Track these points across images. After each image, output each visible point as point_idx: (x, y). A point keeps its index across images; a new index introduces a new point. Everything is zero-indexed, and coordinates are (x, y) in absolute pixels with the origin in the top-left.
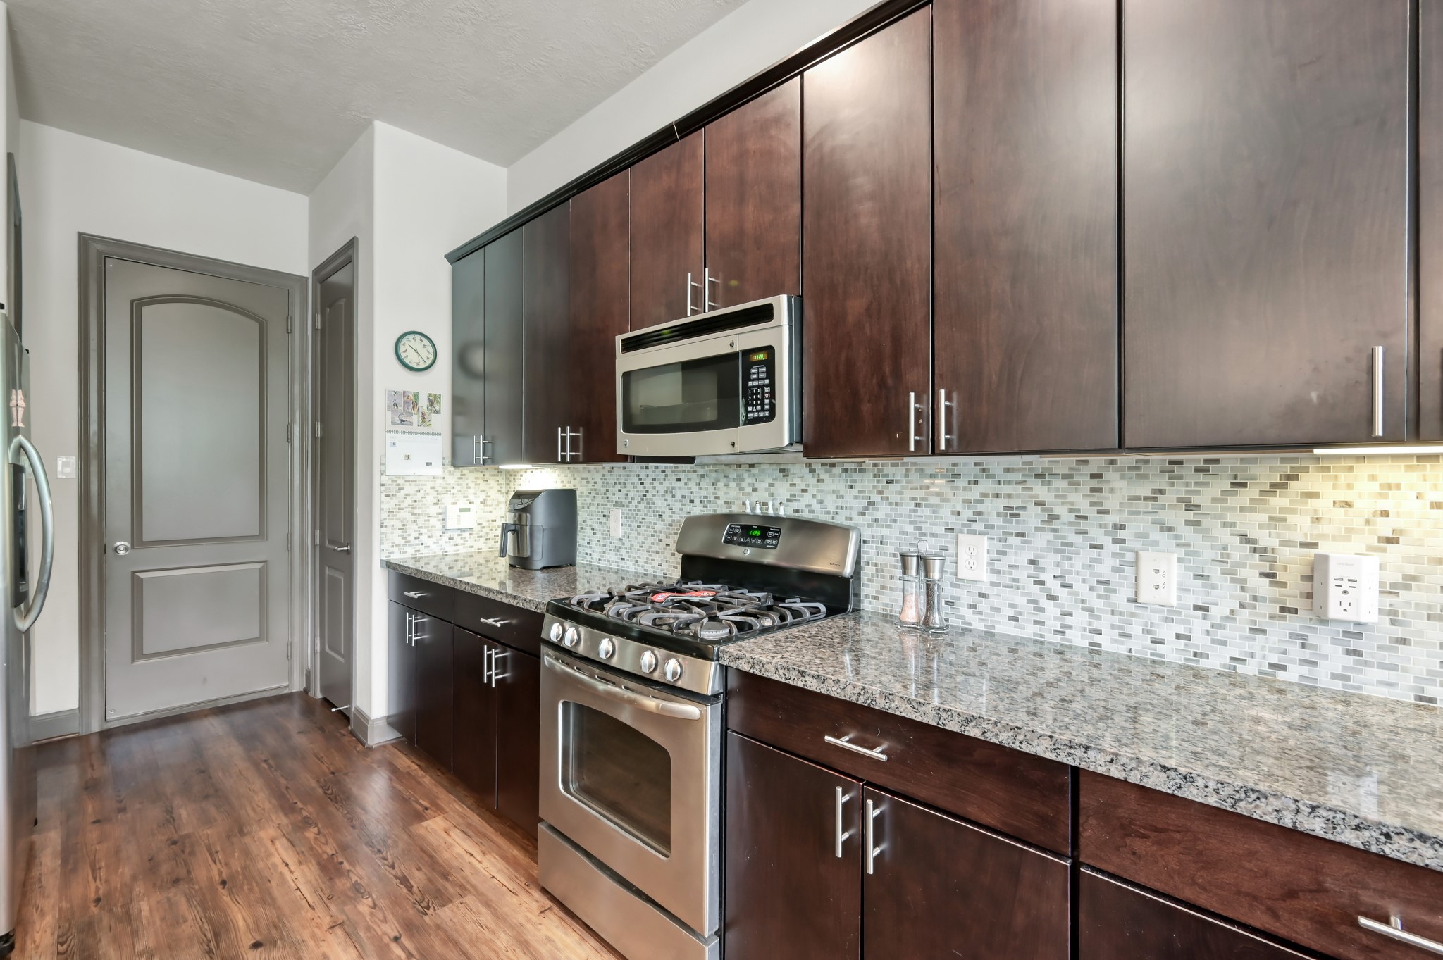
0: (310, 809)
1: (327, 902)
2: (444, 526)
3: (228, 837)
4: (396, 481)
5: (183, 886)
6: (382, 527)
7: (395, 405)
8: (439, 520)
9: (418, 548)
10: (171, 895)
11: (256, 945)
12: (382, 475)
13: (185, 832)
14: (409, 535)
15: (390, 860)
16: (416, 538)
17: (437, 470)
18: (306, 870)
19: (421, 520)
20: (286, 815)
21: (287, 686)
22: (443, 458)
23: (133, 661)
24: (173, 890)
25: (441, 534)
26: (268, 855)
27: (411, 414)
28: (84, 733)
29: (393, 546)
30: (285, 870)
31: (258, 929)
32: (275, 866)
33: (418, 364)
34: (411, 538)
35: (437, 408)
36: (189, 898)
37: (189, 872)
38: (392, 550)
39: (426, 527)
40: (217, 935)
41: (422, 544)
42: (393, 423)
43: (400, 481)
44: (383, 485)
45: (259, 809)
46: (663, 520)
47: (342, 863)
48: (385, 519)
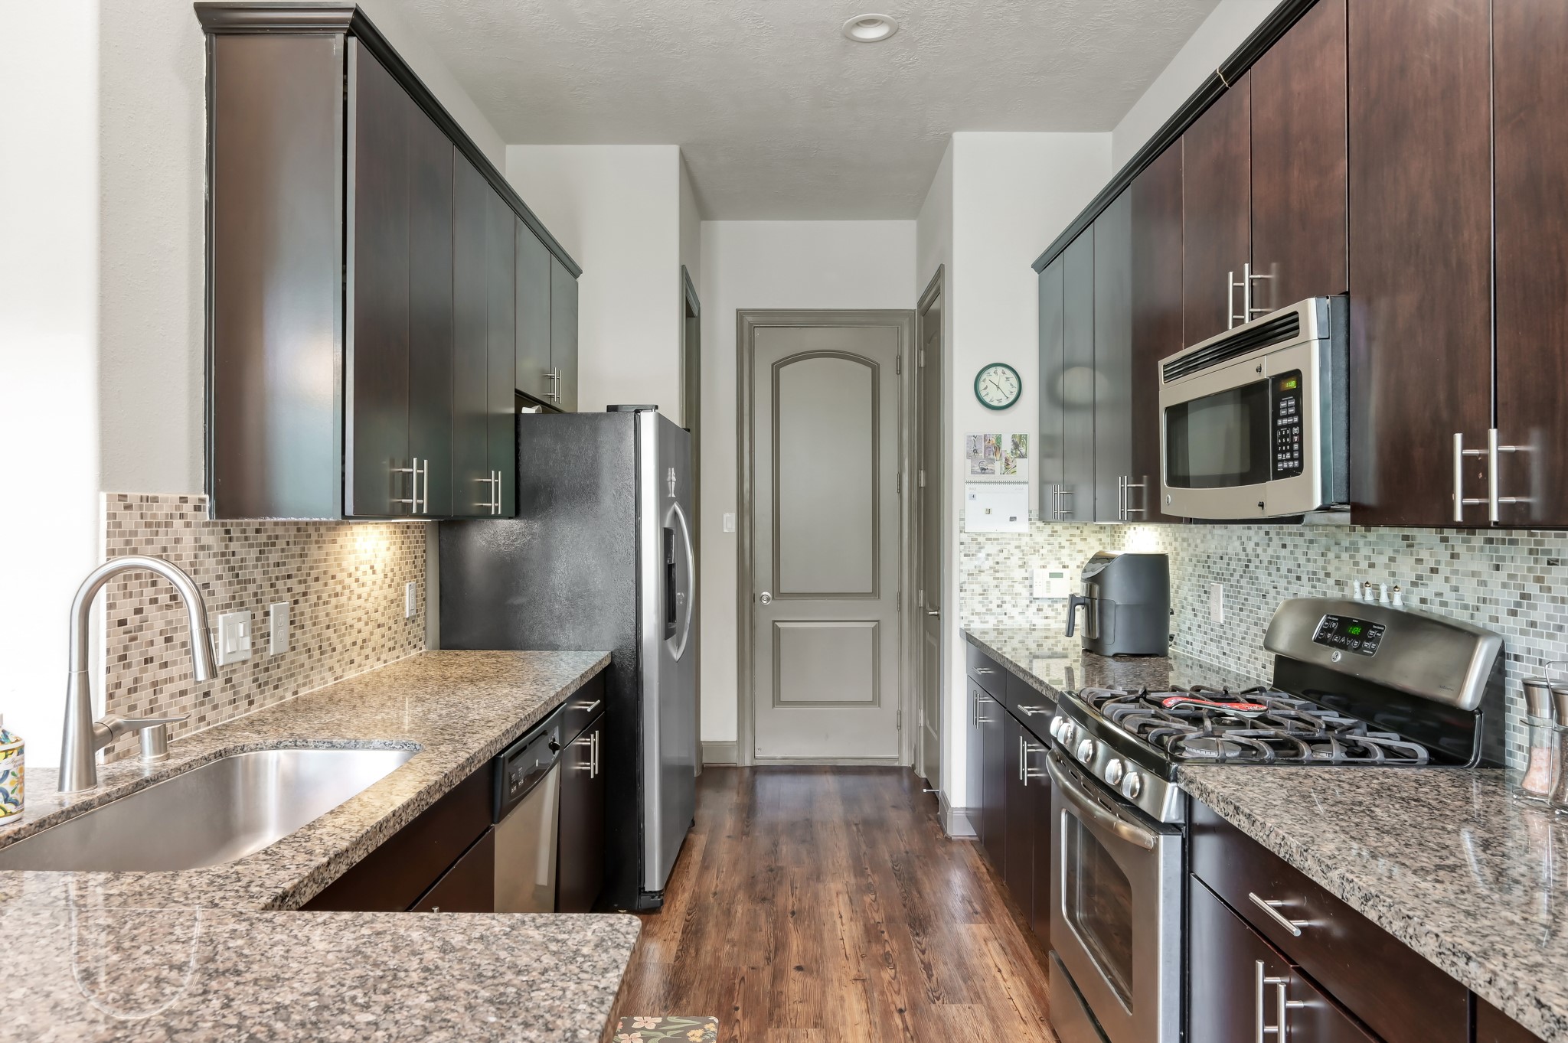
0: (876, 878)
1: (860, 958)
2: (1031, 594)
3: (808, 879)
4: (976, 539)
5: (767, 905)
6: (961, 591)
7: (975, 451)
8: (1025, 587)
9: (1001, 618)
10: (758, 908)
11: (799, 968)
12: (961, 532)
13: (780, 864)
14: (991, 602)
15: (923, 946)
16: (998, 606)
17: (1023, 526)
18: (854, 927)
19: (1004, 585)
20: (855, 876)
21: (897, 759)
22: (1030, 512)
23: (773, 706)
24: (760, 905)
25: (1028, 603)
26: (831, 904)
27: (992, 461)
28: (740, 765)
29: (973, 614)
30: (838, 921)
31: (804, 958)
32: (832, 914)
33: (1000, 401)
34: (993, 606)
35: (1023, 450)
36: (768, 915)
37: (774, 896)
38: (972, 618)
39: (1009, 594)
40: (776, 949)
41: (1005, 614)
42: (973, 472)
43: (981, 539)
44: (962, 543)
45: (837, 864)
46: (1267, 603)
47: (883, 932)
48: (965, 582)
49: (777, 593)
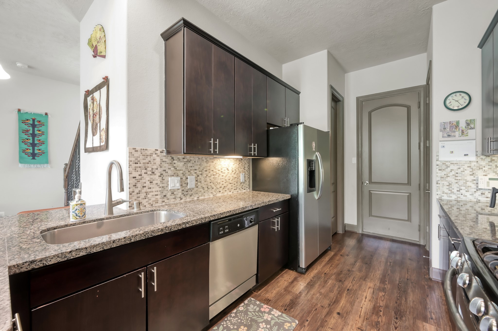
0: (389, 286)
1: (365, 319)
2: (477, 187)
3: (361, 278)
4: (445, 164)
5: (340, 283)
6: (437, 184)
7: (445, 129)
8: (474, 183)
9: (459, 196)
10: (336, 283)
11: (339, 314)
12: (437, 161)
13: (353, 270)
14: (453, 189)
15: (397, 325)
16: (457, 191)
17: (472, 158)
18: (369, 304)
19: (461, 183)
20: (380, 283)
21: (419, 241)
22: (477, 152)
23: (369, 216)
24: (338, 283)
25: (475, 190)
26: (365, 291)
27: (455, 132)
28: (358, 232)
29: (443, 193)
30: (364, 299)
31: (343, 310)
32: (363, 295)
33: (458, 107)
34: (455, 191)
35: (472, 126)
36: (339, 287)
37: (345, 281)
38: (443, 195)
39: (464, 186)
40: (335, 302)
41: (462, 194)
42: (443, 137)
43: (448, 164)
44: (437, 165)
45: (375, 276)
47: (381, 311)
48: (439, 181)
49: (371, 182)
